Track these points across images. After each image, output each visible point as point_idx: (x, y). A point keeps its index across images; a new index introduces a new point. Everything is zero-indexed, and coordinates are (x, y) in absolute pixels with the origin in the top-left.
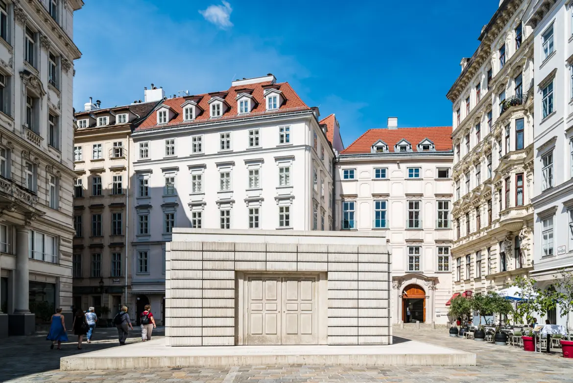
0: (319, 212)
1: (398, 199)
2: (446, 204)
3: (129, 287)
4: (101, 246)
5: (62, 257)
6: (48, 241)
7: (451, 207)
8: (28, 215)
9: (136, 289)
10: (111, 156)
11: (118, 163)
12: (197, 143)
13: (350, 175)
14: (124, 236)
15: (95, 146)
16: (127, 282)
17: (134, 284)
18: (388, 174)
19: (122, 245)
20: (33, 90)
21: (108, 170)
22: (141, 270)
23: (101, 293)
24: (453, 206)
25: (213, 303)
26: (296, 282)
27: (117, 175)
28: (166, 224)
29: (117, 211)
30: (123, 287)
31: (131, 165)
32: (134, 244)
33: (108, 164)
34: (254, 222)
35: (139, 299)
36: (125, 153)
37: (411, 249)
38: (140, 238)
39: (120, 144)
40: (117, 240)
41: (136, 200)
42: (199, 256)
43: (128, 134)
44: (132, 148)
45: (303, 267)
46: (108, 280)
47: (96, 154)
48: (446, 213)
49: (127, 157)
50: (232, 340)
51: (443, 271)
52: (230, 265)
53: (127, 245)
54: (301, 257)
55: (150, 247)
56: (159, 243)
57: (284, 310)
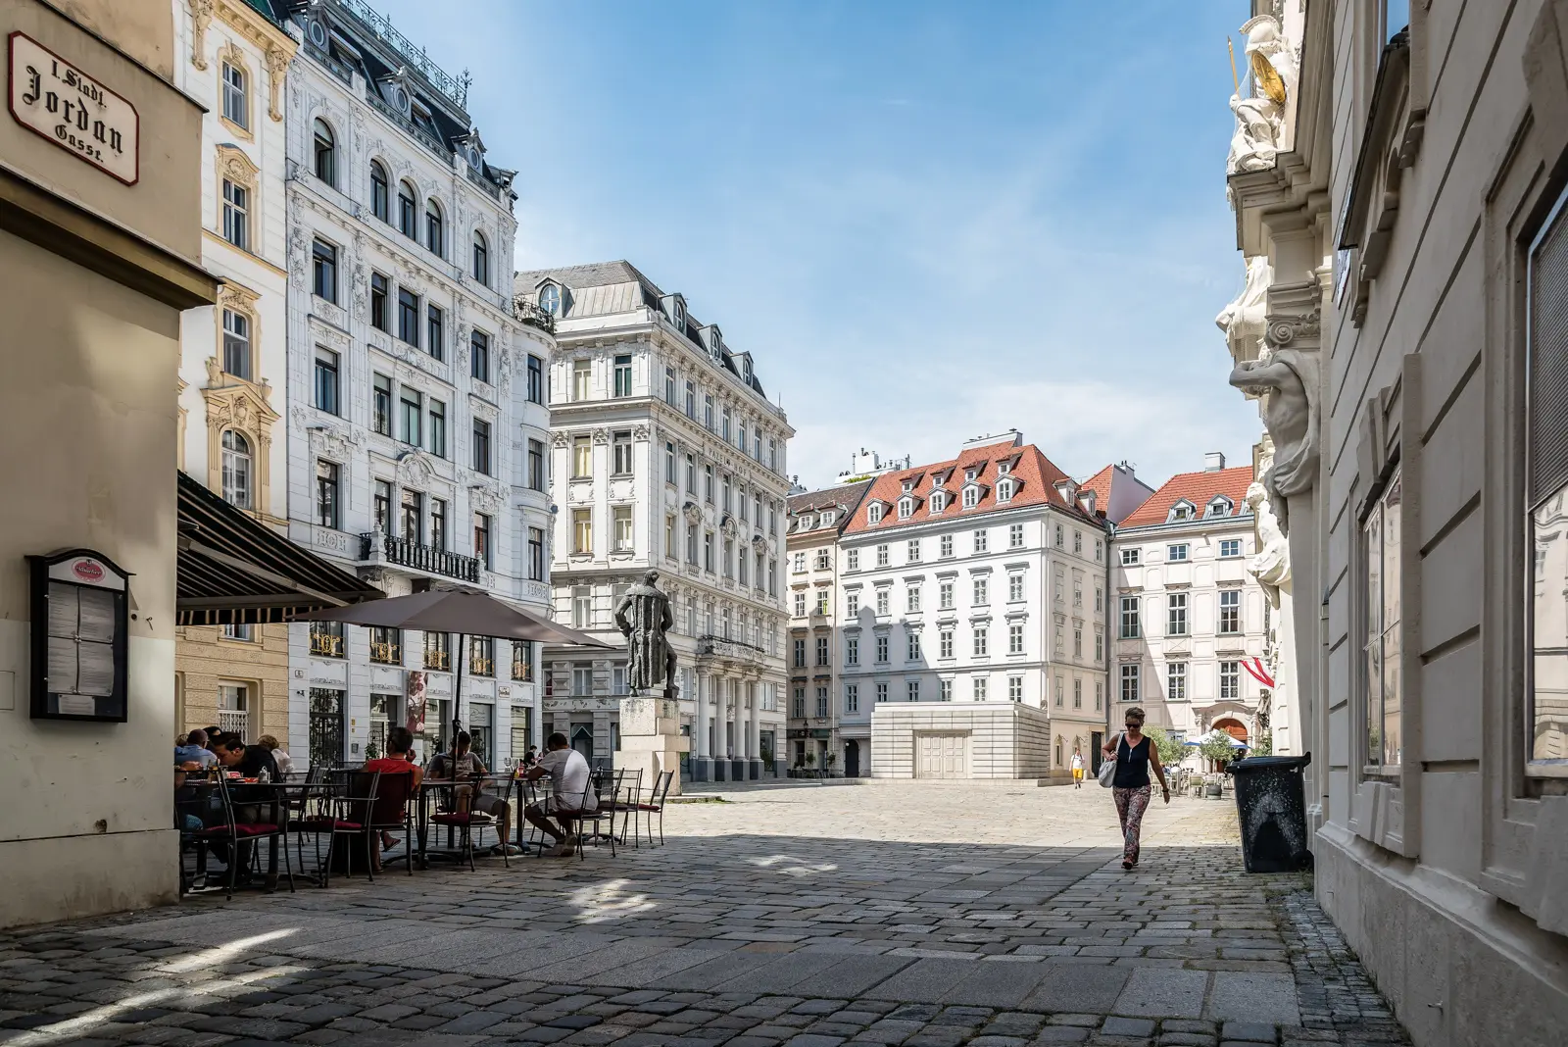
0: (1069, 625)
1: (1205, 590)
3: (836, 730)
4: (804, 679)
5: (779, 703)
6: (768, 687)
8: (760, 671)
9: (847, 733)
10: (816, 568)
11: (824, 576)
12: (914, 548)
13: (1132, 556)
14: (829, 666)
15: (797, 555)
16: (834, 724)
17: (842, 726)
18: (1190, 553)
19: (828, 678)
20: (729, 537)
21: (812, 586)
22: (850, 709)
23: (805, 737)
25: (900, 751)
26: (951, 739)
27: (822, 591)
28: (878, 651)
29: (822, 637)
30: (830, 730)
31: (839, 578)
32: (842, 677)
33: (812, 577)
34: (980, 647)
35: (848, 745)
36: (832, 562)
37: (1224, 666)
38: (849, 669)
39: (826, 551)
40: (822, 671)
42: (891, 721)
43: (834, 539)
44: (840, 558)
45: (956, 727)
46: (813, 721)
47: (799, 565)
49: (833, 569)
50: (911, 775)
52: (909, 726)
53: (834, 678)
54: (954, 720)
55: (860, 680)
56: (870, 675)
57: (944, 755)
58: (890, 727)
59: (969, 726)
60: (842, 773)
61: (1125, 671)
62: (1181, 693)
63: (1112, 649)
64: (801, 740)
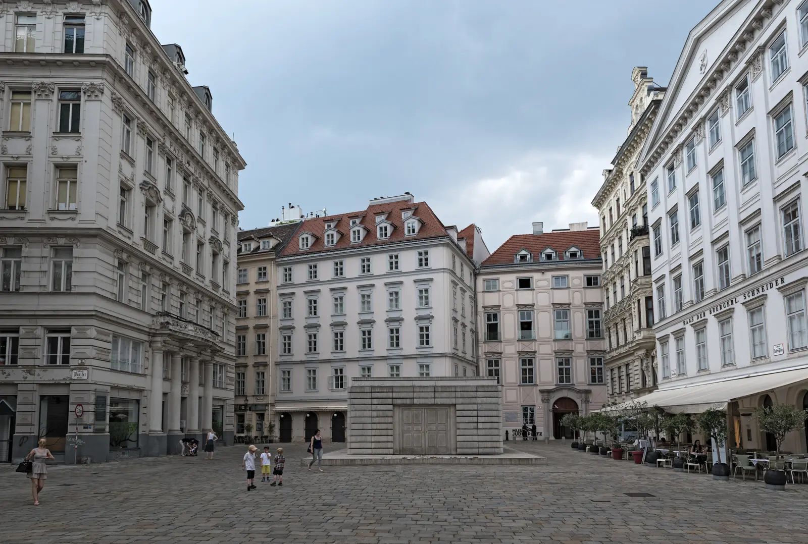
0: (460, 327)
1: (544, 309)
2: (597, 313)
3: (273, 405)
4: (245, 366)
5: (228, 382)
6: (219, 368)
7: (602, 316)
9: (280, 407)
10: (256, 280)
11: (263, 286)
12: (338, 267)
13: (492, 285)
14: (267, 356)
16: (270, 400)
17: (277, 402)
18: (533, 284)
19: (265, 365)
20: (188, 228)
21: (252, 294)
22: (284, 388)
23: (245, 410)
24: (604, 315)
26: (434, 412)
27: (262, 298)
28: (308, 344)
29: (261, 332)
30: (267, 405)
31: (275, 288)
32: (277, 364)
35: (282, 416)
36: (269, 276)
37: (561, 360)
38: (283, 358)
39: (264, 268)
40: (261, 359)
41: (279, 322)
42: (370, 395)
43: (272, 259)
44: (276, 275)
46: (252, 398)
48: (598, 322)
49: (271, 281)
51: (597, 383)
53: (271, 365)
54: (437, 395)
55: (294, 366)
56: (302, 362)
57: (426, 430)
58: (369, 401)
59: (454, 401)
60: (277, 439)
61: (490, 363)
62: (531, 380)
63: (480, 348)
64: (242, 413)
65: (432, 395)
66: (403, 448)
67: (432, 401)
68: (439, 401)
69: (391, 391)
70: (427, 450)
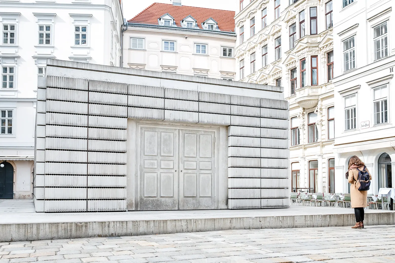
18: (177, 47)
54: (203, 107)
57: (181, 168)
59: (226, 120)
65: (194, 106)
66: (141, 199)
67: (194, 117)
68: (205, 118)
69: (125, 91)
70: (181, 204)
